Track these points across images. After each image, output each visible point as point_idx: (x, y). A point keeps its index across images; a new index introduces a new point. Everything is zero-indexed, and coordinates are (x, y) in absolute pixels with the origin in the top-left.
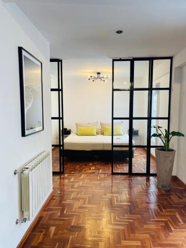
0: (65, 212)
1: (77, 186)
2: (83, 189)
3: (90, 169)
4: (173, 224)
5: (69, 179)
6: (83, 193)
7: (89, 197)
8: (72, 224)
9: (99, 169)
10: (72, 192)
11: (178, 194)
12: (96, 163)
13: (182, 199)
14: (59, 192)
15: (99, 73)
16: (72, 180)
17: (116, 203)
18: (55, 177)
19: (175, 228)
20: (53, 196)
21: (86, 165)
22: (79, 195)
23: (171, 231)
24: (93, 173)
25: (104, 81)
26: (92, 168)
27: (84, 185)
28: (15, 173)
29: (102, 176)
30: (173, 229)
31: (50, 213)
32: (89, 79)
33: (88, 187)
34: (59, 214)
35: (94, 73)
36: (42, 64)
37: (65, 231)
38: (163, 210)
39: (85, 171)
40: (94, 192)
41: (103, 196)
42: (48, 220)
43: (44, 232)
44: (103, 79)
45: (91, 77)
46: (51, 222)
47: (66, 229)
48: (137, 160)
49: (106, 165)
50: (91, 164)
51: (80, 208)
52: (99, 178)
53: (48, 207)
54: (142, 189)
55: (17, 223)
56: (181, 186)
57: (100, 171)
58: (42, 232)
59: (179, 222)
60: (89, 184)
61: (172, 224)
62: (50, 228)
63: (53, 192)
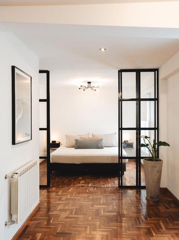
0: (51, 221)
1: (64, 199)
2: (70, 202)
3: (79, 183)
4: (156, 230)
5: (56, 192)
6: (70, 205)
7: (76, 209)
8: (58, 231)
9: (89, 183)
10: (59, 204)
11: (166, 205)
12: (85, 177)
13: (169, 209)
14: (46, 204)
15: (89, 83)
16: (59, 194)
17: (102, 213)
18: (42, 191)
19: (156, 234)
20: (40, 208)
21: (75, 179)
22: (66, 207)
23: (153, 236)
24: (82, 186)
25: (95, 90)
26: (81, 182)
27: (72, 197)
28: (6, 178)
29: (92, 189)
30: (154, 234)
31: (36, 222)
32: (80, 89)
33: (76, 199)
34: (45, 223)
35: (85, 82)
36: (31, 78)
37: (51, 237)
38: (148, 219)
39: (74, 185)
40: (81, 204)
41: (91, 208)
42: (34, 228)
43: (30, 238)
44: (94, 89)
45: (81, 86)
46: (38, 229)
47: (52, 235)
48: (130, 174)
49: (96, 179)
50: (81, 179)
51: (66, 218)
52: (87, 191)
53: (35, 217)
54: (131, 200)
55: (6, 225)
56: (171, 198)
57: (90, 185)
58: (28, 237)
59: (162, 229)
60: (78, 197)
61: (154, 231)
62: (36, 234)
63: (39, 204)
